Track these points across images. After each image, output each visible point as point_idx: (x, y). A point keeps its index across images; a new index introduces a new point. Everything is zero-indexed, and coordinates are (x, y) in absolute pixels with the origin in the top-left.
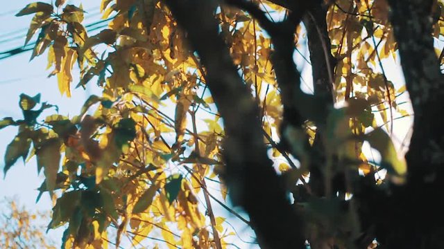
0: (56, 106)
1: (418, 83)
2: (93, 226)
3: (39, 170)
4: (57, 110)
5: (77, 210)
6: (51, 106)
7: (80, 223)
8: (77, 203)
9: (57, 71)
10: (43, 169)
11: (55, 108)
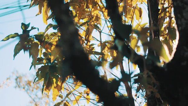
0: (38, 28)
1: (181, 20)
2: (53, 81)
3: (30, 56)
4: (38, 30)
5: (47, 73)
6: (36, 28)
7: (48, 80)
8: (48, 70)
9: (40, 13)
10: (31, 56)
11: (37, 29)
